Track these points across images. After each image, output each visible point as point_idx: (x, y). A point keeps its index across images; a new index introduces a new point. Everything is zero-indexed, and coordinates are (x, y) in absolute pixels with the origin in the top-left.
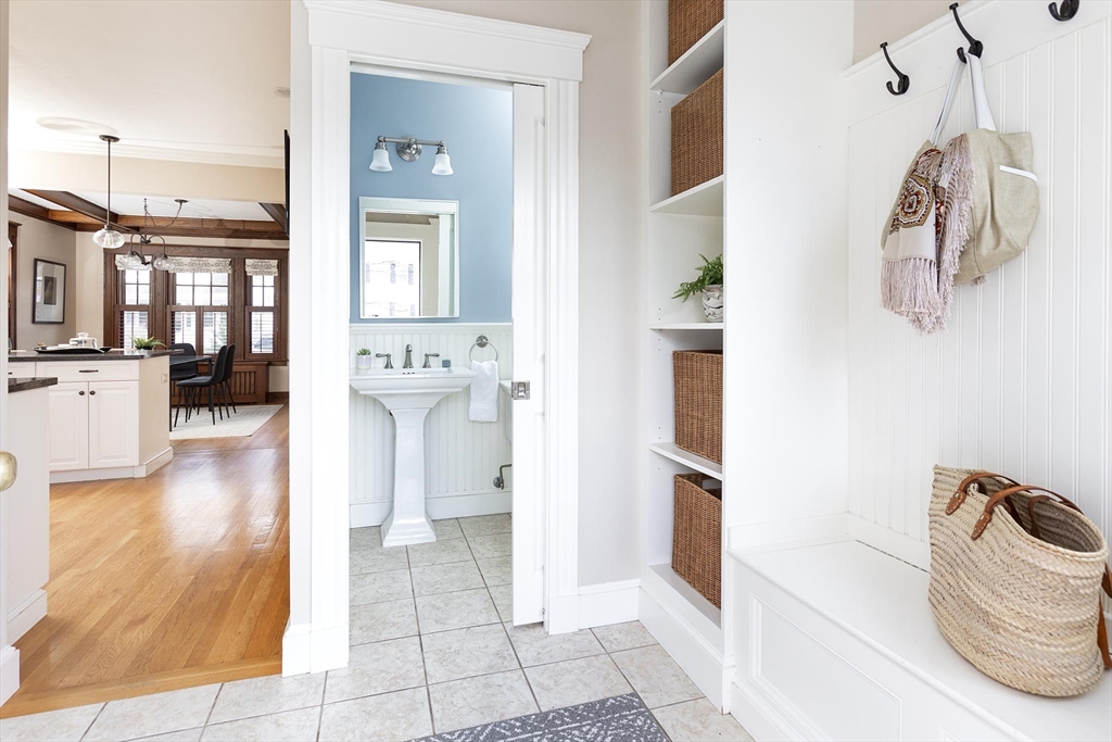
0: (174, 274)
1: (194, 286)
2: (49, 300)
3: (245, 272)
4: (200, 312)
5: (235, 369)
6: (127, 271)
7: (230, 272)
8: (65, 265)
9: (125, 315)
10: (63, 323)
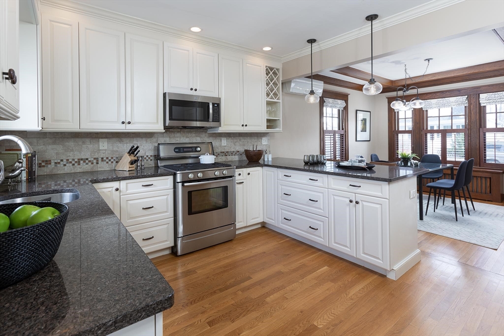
0: (427, 111)
1: (439, 117)
2: (364, 130)
3: (480, 104)
4: (444, 133)
5: (473, 174)
6: (400, 112)
7: (467, 105)
8: (370, 112)
9: (399, 136)
10: (370, 141)
